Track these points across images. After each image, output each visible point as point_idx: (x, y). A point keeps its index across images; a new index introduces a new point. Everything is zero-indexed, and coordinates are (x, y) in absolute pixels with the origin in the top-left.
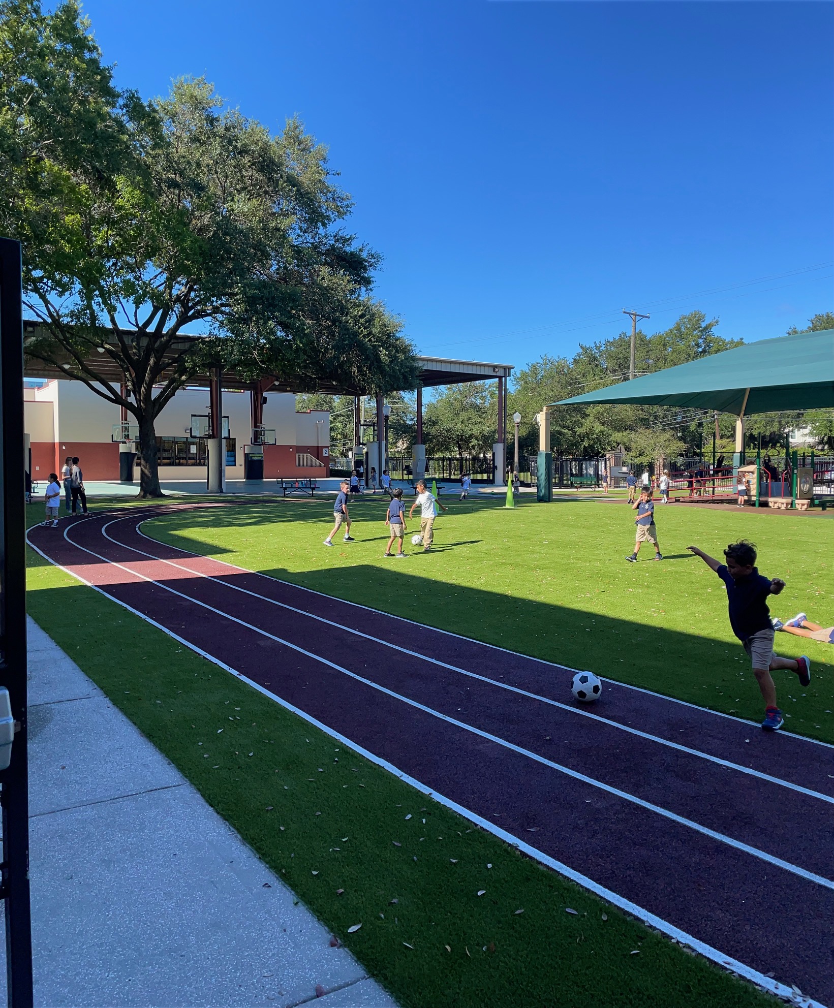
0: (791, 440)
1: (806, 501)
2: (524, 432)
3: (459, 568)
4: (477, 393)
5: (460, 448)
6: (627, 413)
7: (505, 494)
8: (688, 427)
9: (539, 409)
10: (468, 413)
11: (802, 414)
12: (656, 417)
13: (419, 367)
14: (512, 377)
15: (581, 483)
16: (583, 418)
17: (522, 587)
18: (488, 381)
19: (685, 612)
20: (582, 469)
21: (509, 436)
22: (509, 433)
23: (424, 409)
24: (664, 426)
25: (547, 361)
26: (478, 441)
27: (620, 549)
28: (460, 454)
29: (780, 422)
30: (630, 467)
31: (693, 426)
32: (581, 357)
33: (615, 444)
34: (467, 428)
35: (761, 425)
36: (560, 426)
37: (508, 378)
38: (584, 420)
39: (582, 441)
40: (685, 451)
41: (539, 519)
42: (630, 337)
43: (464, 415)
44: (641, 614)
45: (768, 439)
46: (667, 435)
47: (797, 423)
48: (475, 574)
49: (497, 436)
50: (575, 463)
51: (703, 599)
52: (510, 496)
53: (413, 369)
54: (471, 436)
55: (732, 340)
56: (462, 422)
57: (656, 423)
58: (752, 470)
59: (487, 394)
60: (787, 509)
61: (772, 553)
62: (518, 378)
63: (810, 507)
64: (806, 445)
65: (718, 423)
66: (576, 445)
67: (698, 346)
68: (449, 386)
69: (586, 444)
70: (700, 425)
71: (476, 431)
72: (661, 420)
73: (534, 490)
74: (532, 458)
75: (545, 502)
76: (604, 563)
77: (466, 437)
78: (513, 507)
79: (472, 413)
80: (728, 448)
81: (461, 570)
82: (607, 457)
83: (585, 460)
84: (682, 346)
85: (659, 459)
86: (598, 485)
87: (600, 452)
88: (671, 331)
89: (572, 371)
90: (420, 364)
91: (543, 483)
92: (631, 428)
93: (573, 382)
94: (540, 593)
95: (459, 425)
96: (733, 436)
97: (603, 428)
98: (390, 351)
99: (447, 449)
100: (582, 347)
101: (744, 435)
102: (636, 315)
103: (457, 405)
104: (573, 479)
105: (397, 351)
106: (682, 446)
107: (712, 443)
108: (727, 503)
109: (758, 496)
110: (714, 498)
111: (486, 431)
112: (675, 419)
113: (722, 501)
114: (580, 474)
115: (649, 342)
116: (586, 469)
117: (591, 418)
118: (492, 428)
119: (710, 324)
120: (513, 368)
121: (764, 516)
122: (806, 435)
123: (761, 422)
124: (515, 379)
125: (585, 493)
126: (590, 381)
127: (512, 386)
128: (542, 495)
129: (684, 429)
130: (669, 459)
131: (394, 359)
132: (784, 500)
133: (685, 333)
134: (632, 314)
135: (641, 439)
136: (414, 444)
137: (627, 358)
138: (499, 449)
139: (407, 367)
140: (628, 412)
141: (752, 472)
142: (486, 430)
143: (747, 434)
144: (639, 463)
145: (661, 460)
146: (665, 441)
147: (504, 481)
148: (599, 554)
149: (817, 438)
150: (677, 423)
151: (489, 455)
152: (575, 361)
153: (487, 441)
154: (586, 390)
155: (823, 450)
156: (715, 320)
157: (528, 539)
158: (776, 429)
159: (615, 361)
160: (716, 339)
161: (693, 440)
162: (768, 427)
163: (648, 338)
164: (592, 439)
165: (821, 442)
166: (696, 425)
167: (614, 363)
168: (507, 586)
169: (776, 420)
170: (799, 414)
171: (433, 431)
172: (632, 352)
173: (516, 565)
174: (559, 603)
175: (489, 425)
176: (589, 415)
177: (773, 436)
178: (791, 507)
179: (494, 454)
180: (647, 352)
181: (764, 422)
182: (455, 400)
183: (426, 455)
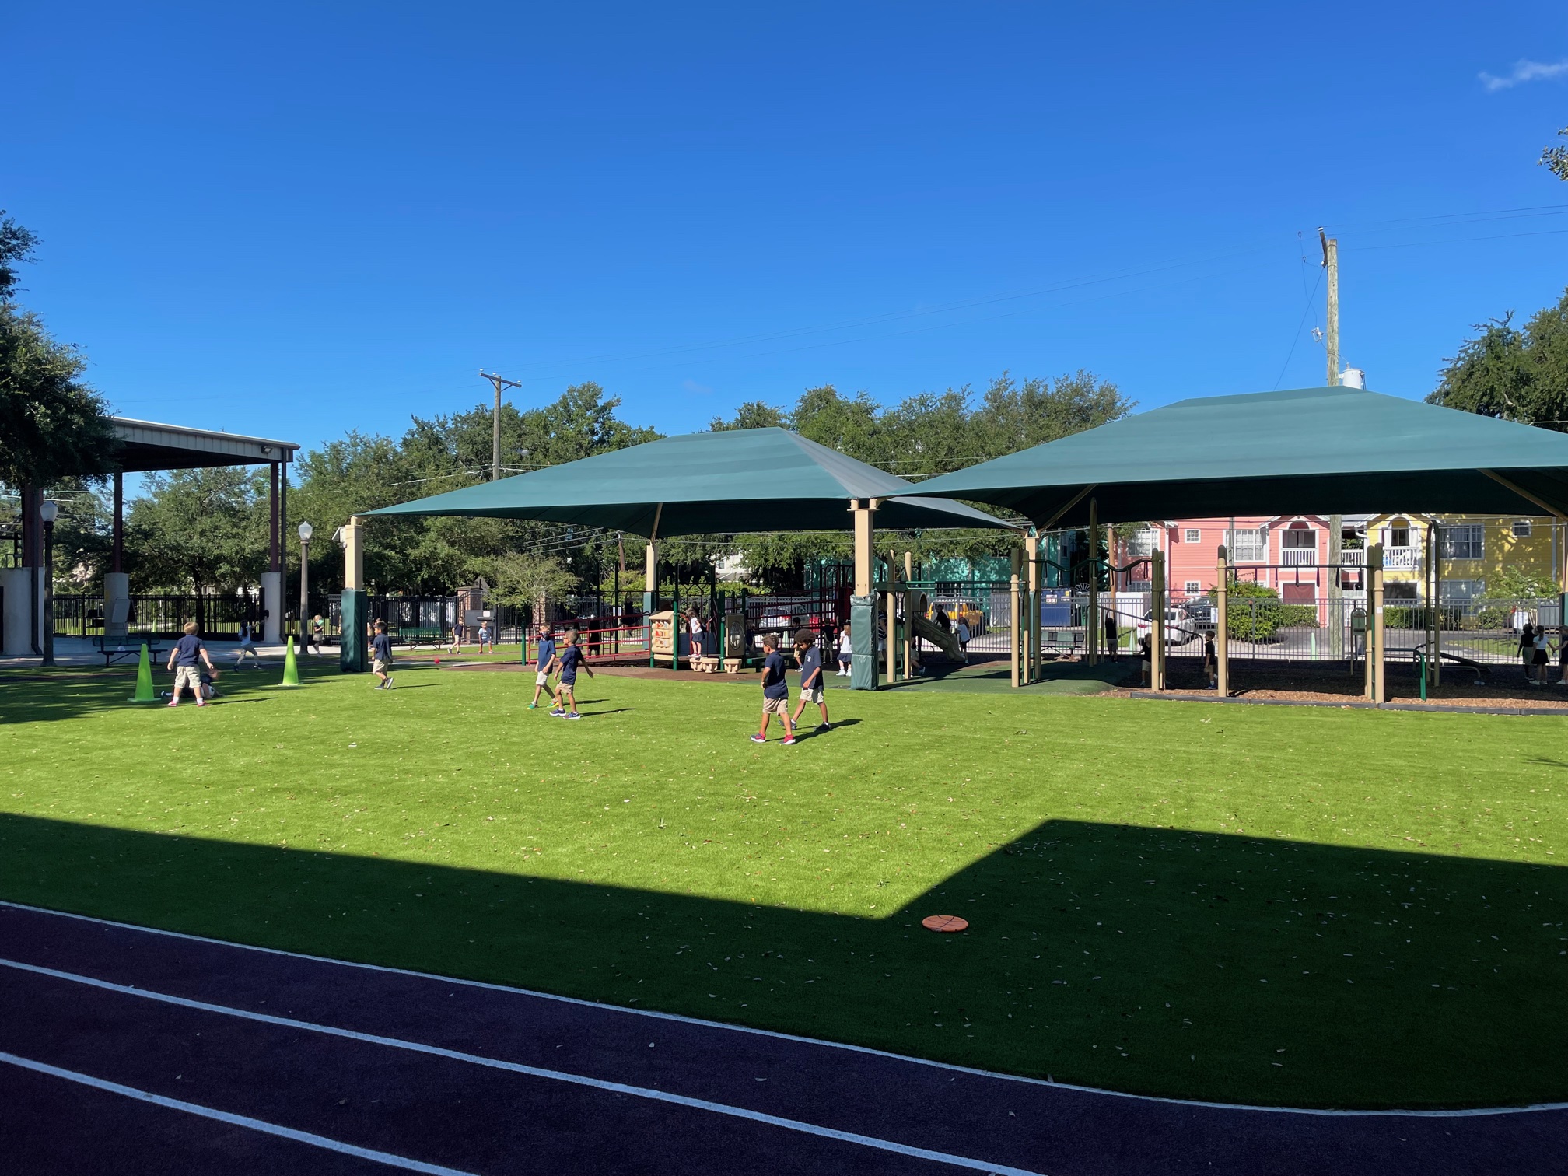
0: (717, 570)
1: (736, 661)
2: (317, 554)
3: (188, 805)
4: (230, 485)
5: (197, 578)
6: (490, 528)
7: (283, 658)
8: (581, 551)
9: (344, 518)
10: (214, 519)
11: (732, 537)
12: (534, 535)
13: (115, 440)
14: (296, 463)
15: (418, 637)
16: (420, 533)
17: (307, 831)
18: (251, 468)
19: (570, 847)
20: (418, 614)
21: (291, 560)
22: (291, 554)
23: (125, 510)
24: (546, 548)
25: (358, 440)
26: (233, 566)
27: (477, 749)
28: (198, 589)
29: (704, 546)
30: (495, 610)
31: (588, 549)
32: (416, 436)
33: (471, 576)
34: (210, 544)
35: (680, 550)
36: (382, 545)
37: (288, 465)
38: (420, 538)
39: (420, 570)
40: (575, 587)
41: (342, 704)
42: (492, 412)
43: (205, 522)
44: (504, 858)
45: (689, 569)
46: (550, 564)
47: (725, 549)
48: (220, 813)
49: (268, 559)
50: (406, 606)
51: (597, 823)
52: (290, 663)
53: (104, 443)
54: (220, 559)
55: (640, 429)
56: (202, 533)
57: (535, 544)
58: (667, 618)
59: (248, 487)
60: (713, 672)
61: (693, 742)
62: (307, 464)
63: (742, 668)
64: (738, 577)
65: (622, 546)
66: (409, 575)
67: (593, 432)
68: (175, 471)
69: (424, 574)
70: (598, 547)
71: (228, 548)
72: (541, 540)
73: (335, 650)
74: (331, 597)
75: (355, 671)
76: (449, 776)
77: (209, 560)
78: (296, 685)
79: (220, 519)
80: (636, 583)
81: (193, 807)
82: (459, 595)
83: (424, 599)
84: (570, 431)
85: (540, 598)
86: (443, 640)
87: (448, 588)
88: (555, 407)
89: (400, 459)
90: (119, 433)
91: (351, 640)
92: (497, 552)
93: (404, 476)
94: (339, 838)
95: (196, 539)
96: (642, 566)
97: (452, 551)
98: (54, 411)
99: (173, 581)
100: (416, 421)
101: (657, 566)
102: (500, 380)
103: (192, 504)
104: (403, 632)
105: (70, 411)
106: (572, 579)
107: (614, 576)
108: (635, 665)
109: (675, 654)
110: (618, 659)
111: (248, 550)
112: (562, 539)
113: (627, 663)
114: (416, 623)
115: (522, 422)
116: (427, 614)
117: (433, 534)
118: (260, 546)
119: (609, 403)
120: (298, 448)
121: (683, 684)
122: (736, 565)
123: (679, 547)
124: (301, 465)
125: (423, 653)
126: (431, 476)
127: (295, 477)
128: (349, 660)
129: (576, 554)
130: (554, 600)
131: (63, 424)
132: (710, 660)
133: (575, 413)
134: (495, 379)
135: (511, 567)
136: (108, 571)
137: (488, 444)
138: (273, 582)
139: (92, 439)
140: (494, 528)
141: (669, 622)
142: (248, 548)
143: (662, 562)
144: (508, 604)
145: (542, 600)
146: (548, 572)
147: (281, 635)
148: (442, 761)
149: (750, 569)
150: (564, 545)
151: (254, 592)
152: (406, 443)
153: (251, 568)
154: (424, 490)
155: (757, 585)
156: (616, 398)
157: (322, 742)
158: (699, 556)
159: (470, 446)
160: (618, 425)
161: (588, 570)
162: (689, 554)
163: (521, 415)
164: (435, 566)
165: (754, 575)
166: (592, 547)
167: (469, 450)
168: (279, 831)
169: (699, 543)
170: (727, 536)
171: (145, 548)
172: (496, 436)
173: (297, 791)
174: (372, 853)
175: (254, 540)
176: (429, 530)
177: (695, 565)
178: (719, 668)
179: (262, 591)
180: (520, 436)
181: (683, 546)
182: (188, 495)
183: (130, 591)
